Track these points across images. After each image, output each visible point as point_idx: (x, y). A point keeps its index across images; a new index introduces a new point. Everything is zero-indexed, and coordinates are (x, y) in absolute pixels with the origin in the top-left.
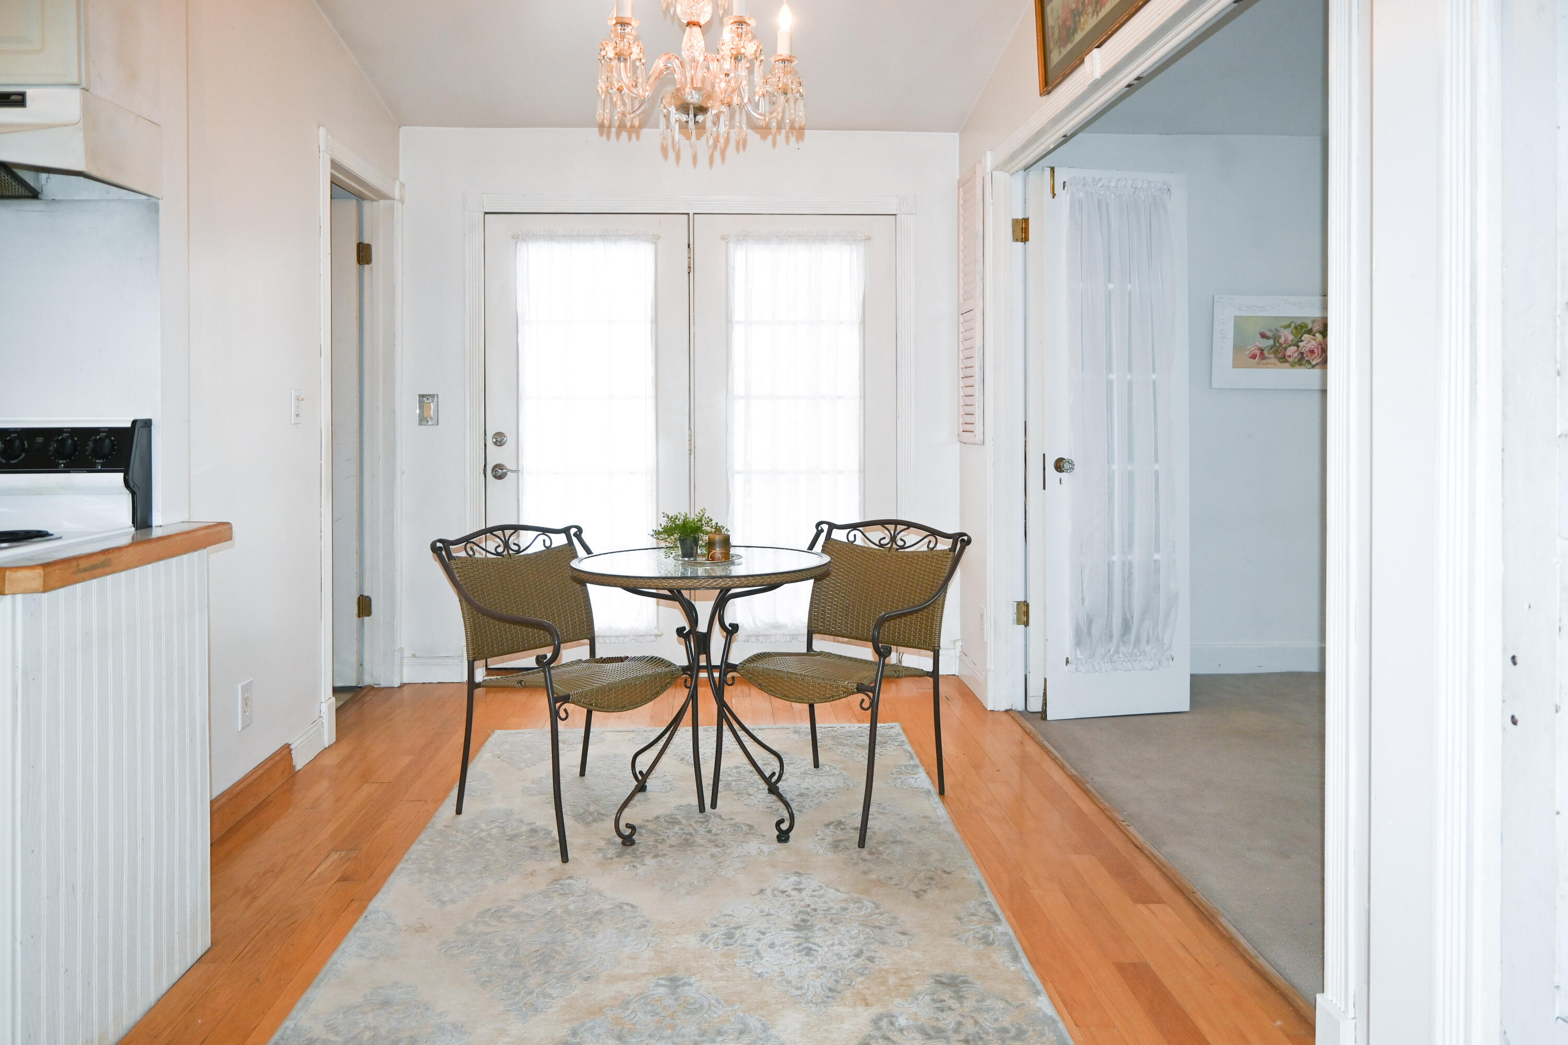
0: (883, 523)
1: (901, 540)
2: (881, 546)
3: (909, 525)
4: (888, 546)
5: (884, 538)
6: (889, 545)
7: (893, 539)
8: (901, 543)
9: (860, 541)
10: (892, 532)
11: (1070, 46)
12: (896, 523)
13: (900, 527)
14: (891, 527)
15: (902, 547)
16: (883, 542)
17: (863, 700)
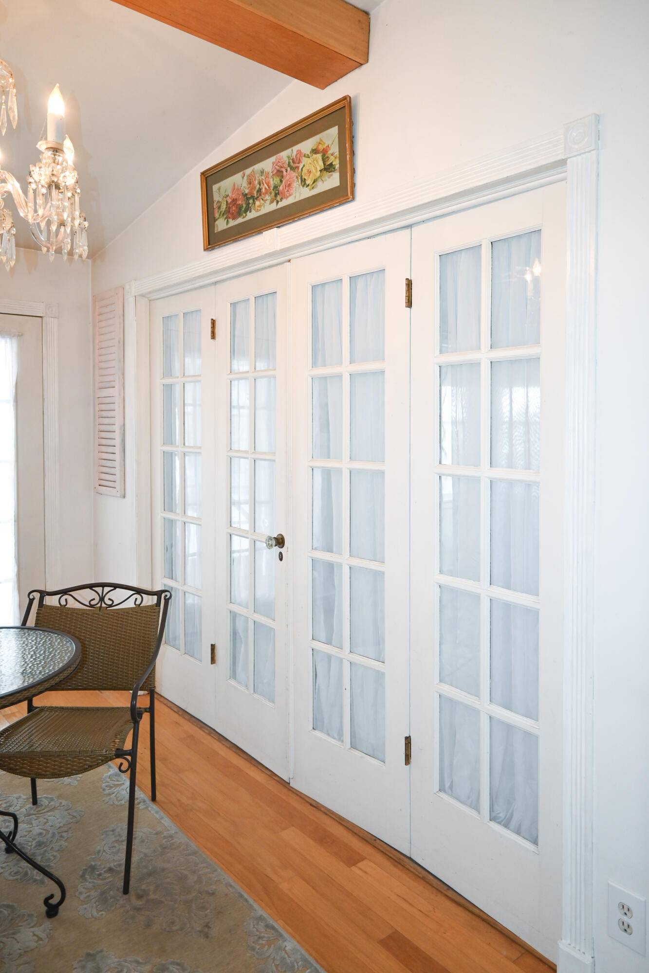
0: (91, 586)
1: (110, 599)
2: (91, 606)
3: (115, 586)
4: (97, 606)
5: (94, 599)
6: (99, 605)
7: (102, 599)
8: (110, 603)
9: (72, 604)
10: (101, 596)
11: (240, 220)
12: (103, 585)
13: (107, 589)
14: (99, 590)
15: (110, 606)
16: (93, 603)
17: (121, 764)
